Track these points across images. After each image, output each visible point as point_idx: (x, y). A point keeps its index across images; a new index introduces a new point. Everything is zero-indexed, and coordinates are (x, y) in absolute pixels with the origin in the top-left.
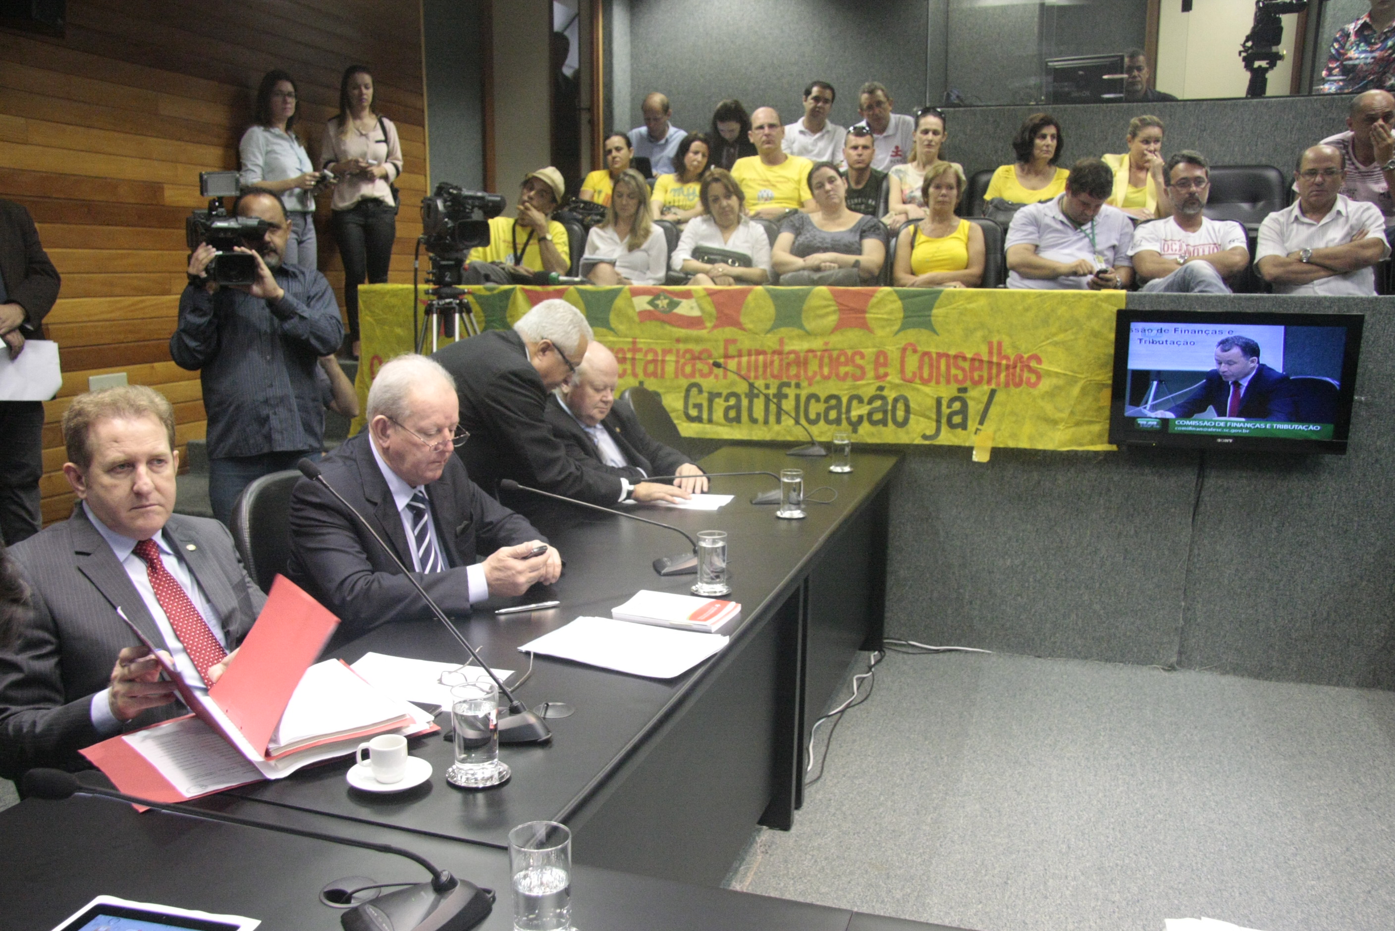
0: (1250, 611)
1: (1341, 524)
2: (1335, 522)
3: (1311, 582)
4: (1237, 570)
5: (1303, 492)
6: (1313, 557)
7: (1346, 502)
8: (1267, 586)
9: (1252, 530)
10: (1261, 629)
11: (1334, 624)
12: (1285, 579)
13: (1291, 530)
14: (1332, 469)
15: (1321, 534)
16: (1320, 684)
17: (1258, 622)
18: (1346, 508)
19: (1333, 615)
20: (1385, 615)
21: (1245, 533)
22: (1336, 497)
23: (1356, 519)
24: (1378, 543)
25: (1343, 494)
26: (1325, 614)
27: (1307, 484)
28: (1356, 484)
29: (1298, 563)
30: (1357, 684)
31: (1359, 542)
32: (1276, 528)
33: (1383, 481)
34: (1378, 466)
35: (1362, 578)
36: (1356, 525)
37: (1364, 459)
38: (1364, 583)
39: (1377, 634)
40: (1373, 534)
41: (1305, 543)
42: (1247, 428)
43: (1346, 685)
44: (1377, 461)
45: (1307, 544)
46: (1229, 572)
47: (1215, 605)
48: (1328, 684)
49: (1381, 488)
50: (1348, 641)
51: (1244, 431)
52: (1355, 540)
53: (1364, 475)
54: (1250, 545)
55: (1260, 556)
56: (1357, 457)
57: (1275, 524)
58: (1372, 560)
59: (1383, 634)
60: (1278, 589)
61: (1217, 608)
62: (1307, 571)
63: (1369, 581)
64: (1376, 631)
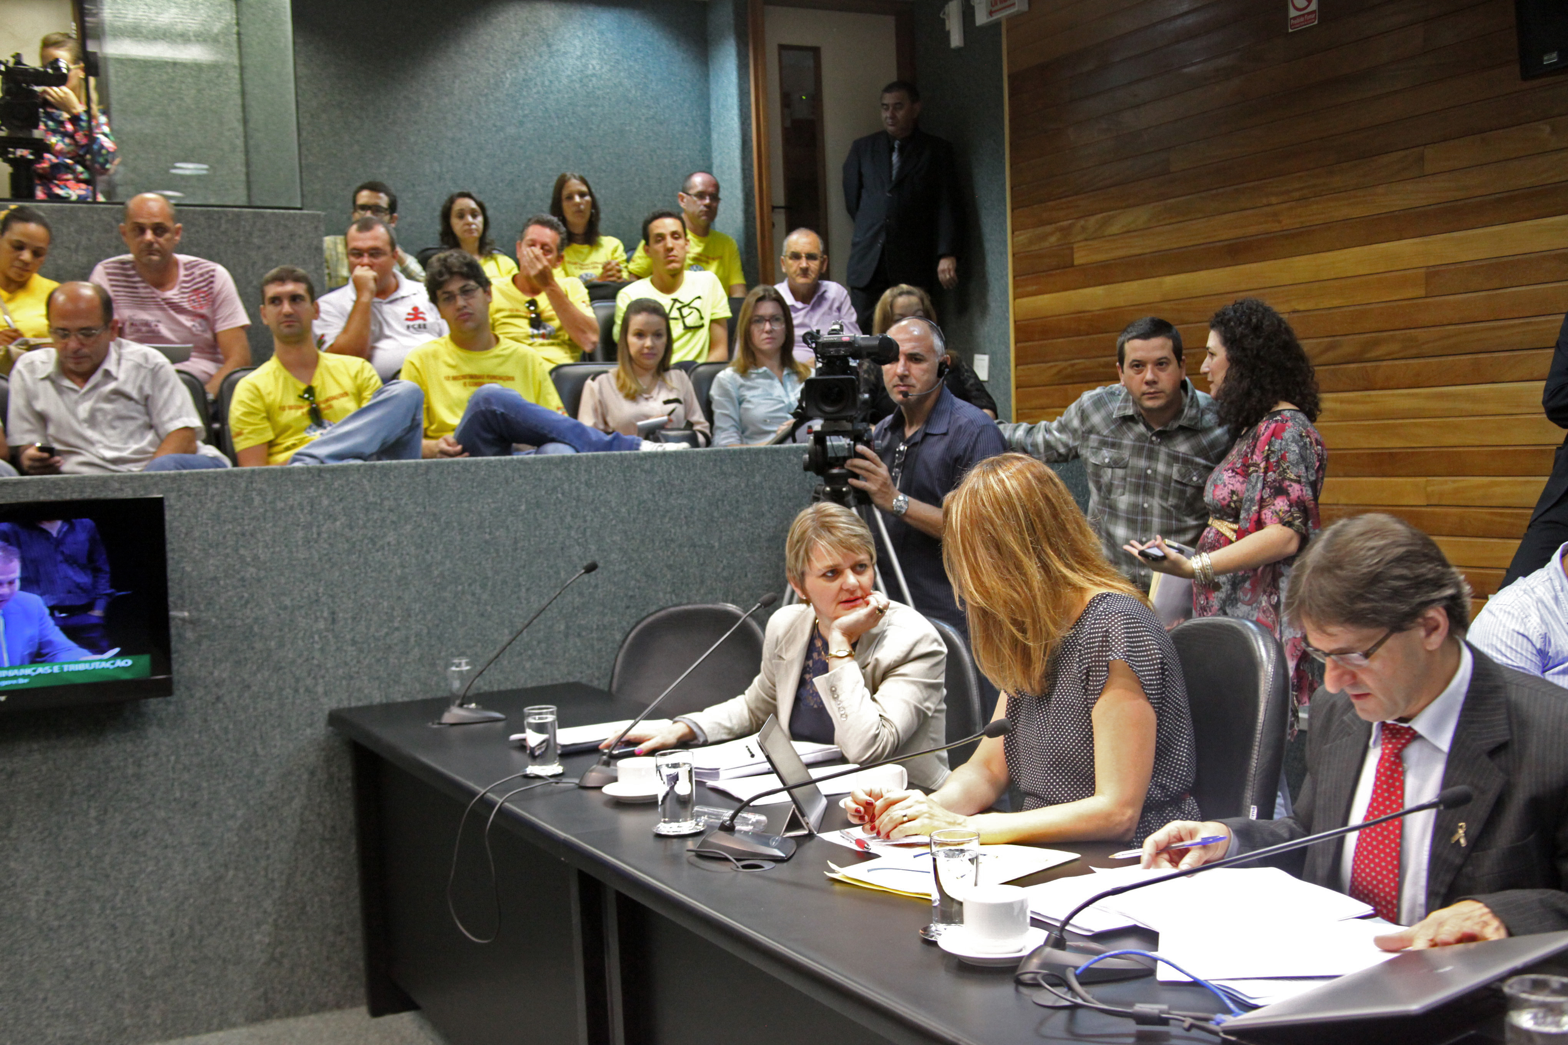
0: (79, 951)
1: (186, 795)
2: (178, 795)
3: (160, 888)
4: (48, 893)
5: (126, 759)
6: (156, 851)
7: (187, 763)
8: (97, 907)
9: (60, 828)
10: (99, 974)
11: (201, 941)
12: (121, 892)
13: (119, 818)
14: (161, 719)
15: (162, 814)
16: (197, 1034)
17: (92, 964)
18: (189, 771)
19: (197, 928)
20: (265, 912)
21: (50, 834)
22: (173, 758)
23: (205, 785)
24: (240, 813)
25: (182, 753)
26: (186, 929)
27: (129, 747)
28: (197, 736)
29: (137, 862)
30: (247, 1019)
31: (215, 816)
32: (96, 818)
33: (231, 727)
34: (221, 705)
35: (226, 866)
36: (205, 792)
37: (201, 698)
38: (231, 873)
39: (260, 942)
40: (231, 801)
41: (141, 832)
42: (24, 676)
43: (234, 1025)
44: (218, 699)
45: (145, 833)
46: (35, 898)
47: (22, 955)
48: (208, 1031)
49: (230, 736)
50: (224, 961)
51: (21, 681)
52: (209, 815)
53: (205, 721)
54: (61, 850)
55: (79, 865)
56: (192, 696)
57: (93, 813)
58: (235, 839)
59: (267, 940)
60: (113, 908)
61: (27, 958)
62: (152, 872)
63: (236, 868)
64: (257, 938)
